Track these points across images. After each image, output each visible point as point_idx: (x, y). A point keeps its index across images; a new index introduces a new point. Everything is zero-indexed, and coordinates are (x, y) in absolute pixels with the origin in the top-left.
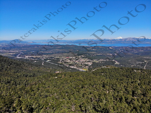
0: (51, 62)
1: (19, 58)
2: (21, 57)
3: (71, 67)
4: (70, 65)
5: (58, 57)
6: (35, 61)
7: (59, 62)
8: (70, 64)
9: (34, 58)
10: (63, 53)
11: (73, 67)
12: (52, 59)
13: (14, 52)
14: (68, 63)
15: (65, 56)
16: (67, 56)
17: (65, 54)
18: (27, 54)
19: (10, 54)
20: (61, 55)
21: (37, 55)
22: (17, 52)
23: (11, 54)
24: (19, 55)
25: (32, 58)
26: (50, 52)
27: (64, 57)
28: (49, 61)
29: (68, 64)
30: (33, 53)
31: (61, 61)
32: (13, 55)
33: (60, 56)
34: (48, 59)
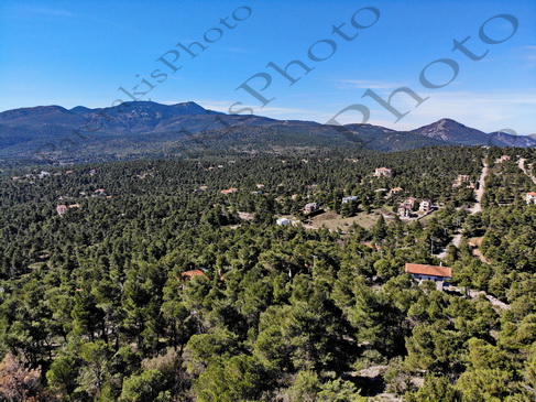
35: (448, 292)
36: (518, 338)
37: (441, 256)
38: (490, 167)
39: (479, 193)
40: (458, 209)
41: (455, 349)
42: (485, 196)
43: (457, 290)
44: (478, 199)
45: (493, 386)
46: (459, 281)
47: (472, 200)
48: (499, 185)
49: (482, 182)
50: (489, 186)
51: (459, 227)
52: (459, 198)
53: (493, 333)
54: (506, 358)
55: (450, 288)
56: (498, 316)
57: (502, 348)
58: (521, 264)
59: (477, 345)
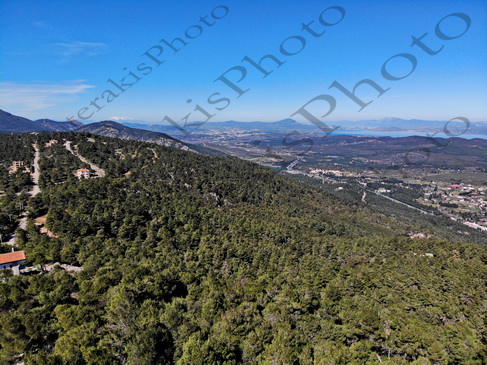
0: (390, 195)
1: (293, 172)
2: (298, 172)
3: (467, 223)
4: (465, 216)
5: (418, 182)
6: (341, 188)
7: (419, 200)
8: (463, 211)
9: (337, 178)
10: (436, 167)
11: (475, 225)
12: (395, 187)
13: (280, 154)
14: (455, 206)
15: (446, 181)
16: (453, 181)
17: (447, 172)
18: (317, 163)
19: (270, 159)
20: (429, 175)
21: (347, 170)
22: (287, 156)
23: (274, 159)
24: (292, 165)
25: (332, 176)
26: (389, 161)
27: (441, 183)
28: (384, 190)
29: (456, 210)
30: (334, 160)
31: (430, 198)
32: (276, 164)
33: (424, 179)
34: (383, 186)
35: (25, 274)
36: (95, 291)
37: (11, 242)
38: (41, 151)
39: (36, 176)
40: (19, 194)
41: (44, 322)
42: (42, 178)
43: (34, 269)
44: (36, 181)
45: (85, 338)
46: (34, 261)
47: (30, 183)
48: (52, 166)
49: (36, 166)
50: (43, 168)
51: (24, 211)
52: (17, 183)
53: (74, 295)
54: (89, 311)
55: (26, 270)
56: (74, 279)
57: (84, 304)
58: (84, 230)
59: (62, 310)
